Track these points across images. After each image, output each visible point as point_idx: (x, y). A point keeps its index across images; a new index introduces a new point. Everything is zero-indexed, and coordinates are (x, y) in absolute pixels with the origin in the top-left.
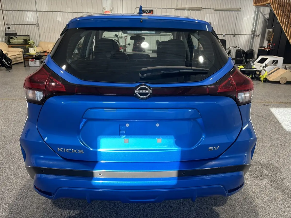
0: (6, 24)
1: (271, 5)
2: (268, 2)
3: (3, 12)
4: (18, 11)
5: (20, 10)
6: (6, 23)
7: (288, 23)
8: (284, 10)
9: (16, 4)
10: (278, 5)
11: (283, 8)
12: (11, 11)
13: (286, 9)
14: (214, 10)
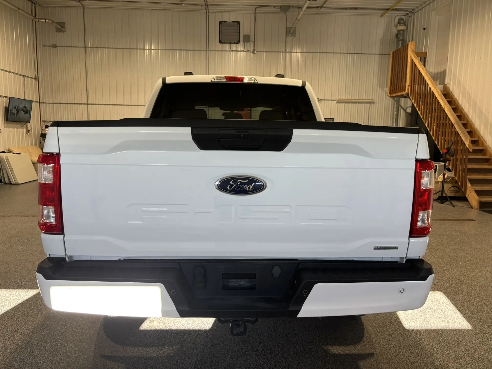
0: (43, 121)
1: (410, 97)
2: (405, 93)
3: (40, 104)
4: (62, 103)
5: (64, 102)
6: (43, 119)
7: (432, 118)
8: (426, 102)
9: (60, 94)
10: (418, 95)
11: (424, 99)
12: (51, 104)
13: (427, 101)
14: (336, 101)
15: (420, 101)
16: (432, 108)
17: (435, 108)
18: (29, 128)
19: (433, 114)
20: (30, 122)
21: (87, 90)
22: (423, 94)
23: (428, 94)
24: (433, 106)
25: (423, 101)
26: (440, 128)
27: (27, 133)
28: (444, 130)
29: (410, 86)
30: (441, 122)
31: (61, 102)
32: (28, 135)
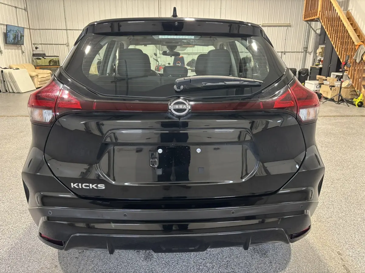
0: (33, 44)
1: (321, 20)
2: (317, 17)
3: (30, 30)
5: (48, 28)
6: (33, 42)
7: (337, 38)
10: (327, 19)
12: (38, 30)
13: (334, 23)
15: (328, 24)
16: (338, 29)
17: (340, 29)
18: (23, 50)
19: (338, 34)
20: (23, 45)
21: (65, 19)
22: (331, 18)
23: (335, 18)
24: (339, 28)
25: (330, 23)
26: (343, 46)
27: (22, 54)
28: (346, 47)
29: (321, 12)
30: (344, 41)
31: (46, 28)
32: (23, 55)
